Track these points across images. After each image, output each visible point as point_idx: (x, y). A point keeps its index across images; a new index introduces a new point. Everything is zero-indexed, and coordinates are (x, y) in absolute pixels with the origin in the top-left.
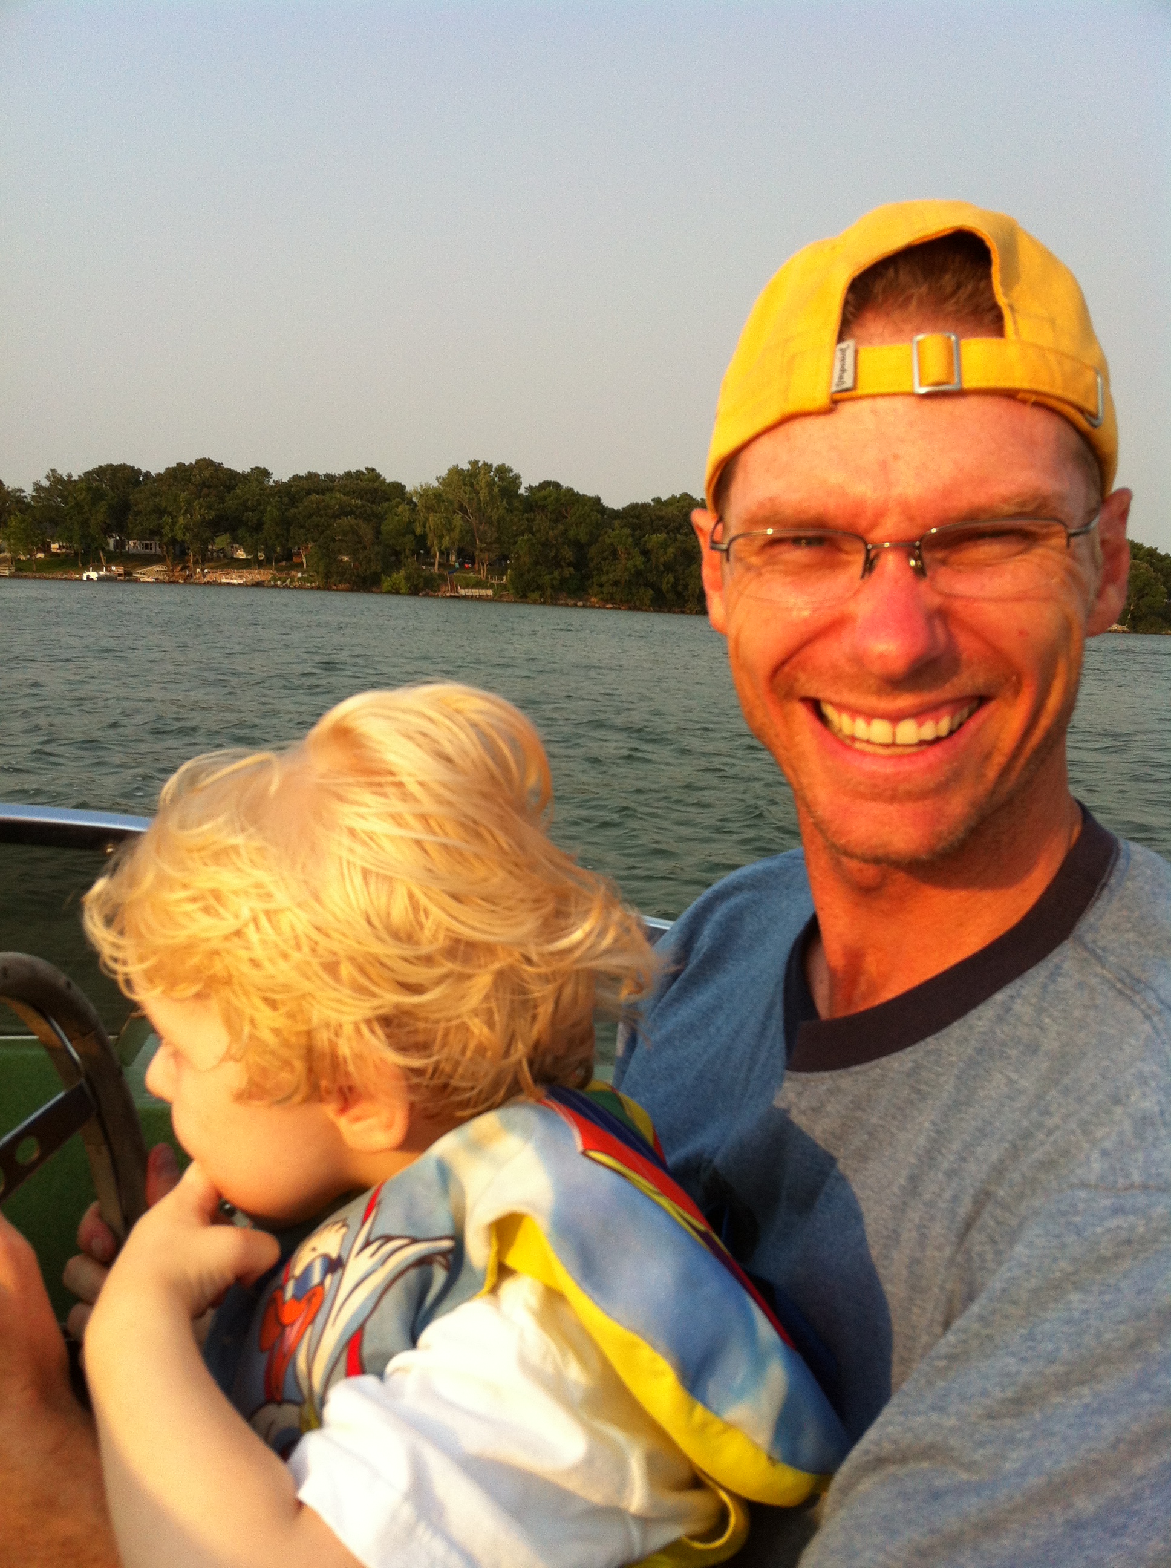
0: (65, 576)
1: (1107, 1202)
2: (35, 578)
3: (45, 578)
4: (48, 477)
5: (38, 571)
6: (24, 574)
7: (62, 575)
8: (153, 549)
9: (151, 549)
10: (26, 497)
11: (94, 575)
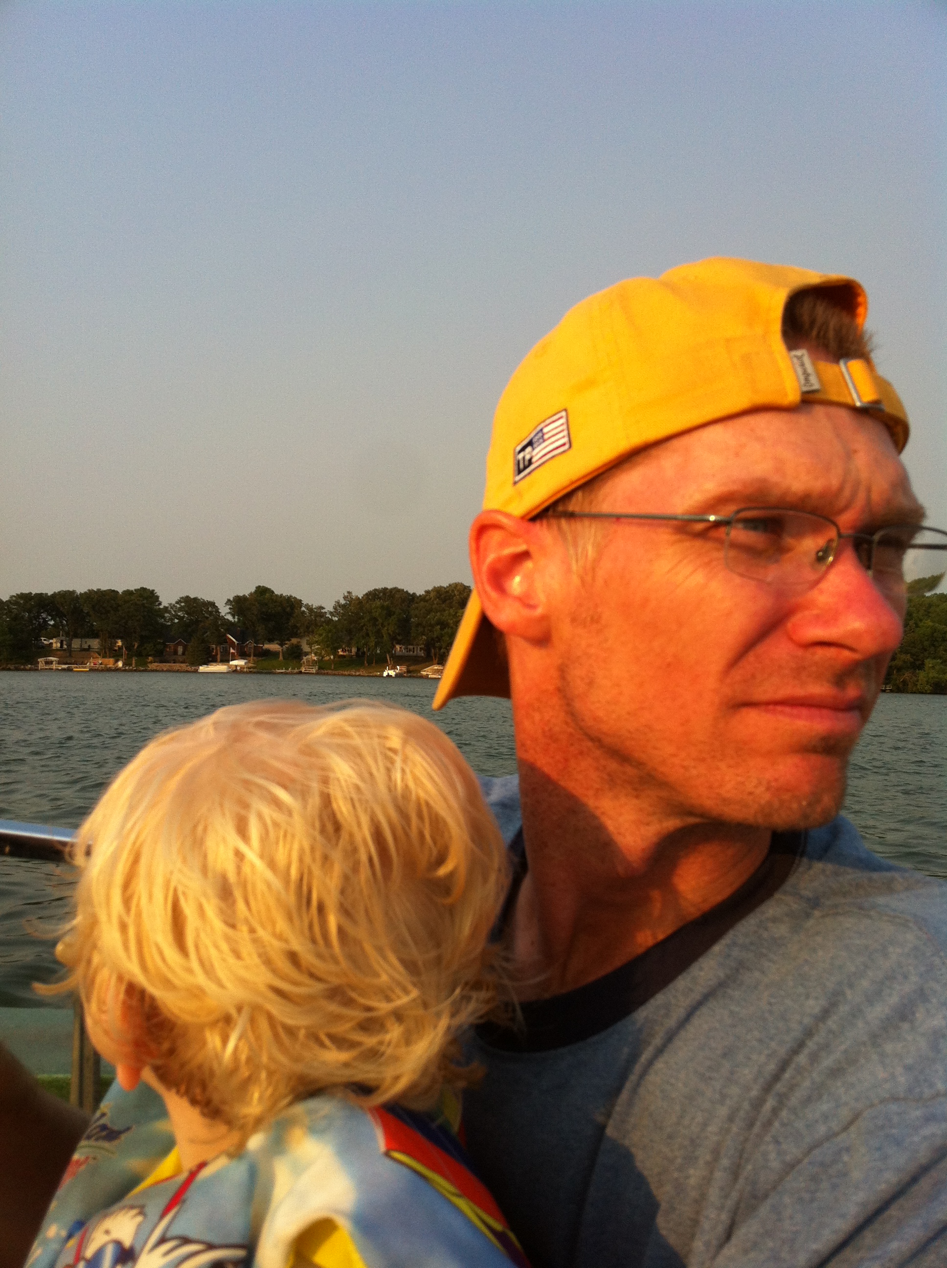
0: (358, 674)
1: (918, 1113)
2: (335, 675)
3: (342, 675)
4: (345, 598)
5: (335, 669)
6: (326, 672)
7: (355, 673)
8: (415, 652)
9: (414, 652)
10: (326, 613)
11: (392, 673)
